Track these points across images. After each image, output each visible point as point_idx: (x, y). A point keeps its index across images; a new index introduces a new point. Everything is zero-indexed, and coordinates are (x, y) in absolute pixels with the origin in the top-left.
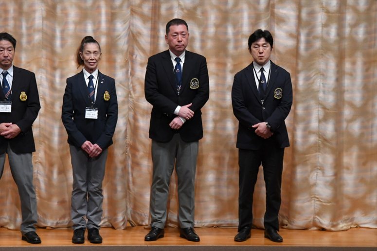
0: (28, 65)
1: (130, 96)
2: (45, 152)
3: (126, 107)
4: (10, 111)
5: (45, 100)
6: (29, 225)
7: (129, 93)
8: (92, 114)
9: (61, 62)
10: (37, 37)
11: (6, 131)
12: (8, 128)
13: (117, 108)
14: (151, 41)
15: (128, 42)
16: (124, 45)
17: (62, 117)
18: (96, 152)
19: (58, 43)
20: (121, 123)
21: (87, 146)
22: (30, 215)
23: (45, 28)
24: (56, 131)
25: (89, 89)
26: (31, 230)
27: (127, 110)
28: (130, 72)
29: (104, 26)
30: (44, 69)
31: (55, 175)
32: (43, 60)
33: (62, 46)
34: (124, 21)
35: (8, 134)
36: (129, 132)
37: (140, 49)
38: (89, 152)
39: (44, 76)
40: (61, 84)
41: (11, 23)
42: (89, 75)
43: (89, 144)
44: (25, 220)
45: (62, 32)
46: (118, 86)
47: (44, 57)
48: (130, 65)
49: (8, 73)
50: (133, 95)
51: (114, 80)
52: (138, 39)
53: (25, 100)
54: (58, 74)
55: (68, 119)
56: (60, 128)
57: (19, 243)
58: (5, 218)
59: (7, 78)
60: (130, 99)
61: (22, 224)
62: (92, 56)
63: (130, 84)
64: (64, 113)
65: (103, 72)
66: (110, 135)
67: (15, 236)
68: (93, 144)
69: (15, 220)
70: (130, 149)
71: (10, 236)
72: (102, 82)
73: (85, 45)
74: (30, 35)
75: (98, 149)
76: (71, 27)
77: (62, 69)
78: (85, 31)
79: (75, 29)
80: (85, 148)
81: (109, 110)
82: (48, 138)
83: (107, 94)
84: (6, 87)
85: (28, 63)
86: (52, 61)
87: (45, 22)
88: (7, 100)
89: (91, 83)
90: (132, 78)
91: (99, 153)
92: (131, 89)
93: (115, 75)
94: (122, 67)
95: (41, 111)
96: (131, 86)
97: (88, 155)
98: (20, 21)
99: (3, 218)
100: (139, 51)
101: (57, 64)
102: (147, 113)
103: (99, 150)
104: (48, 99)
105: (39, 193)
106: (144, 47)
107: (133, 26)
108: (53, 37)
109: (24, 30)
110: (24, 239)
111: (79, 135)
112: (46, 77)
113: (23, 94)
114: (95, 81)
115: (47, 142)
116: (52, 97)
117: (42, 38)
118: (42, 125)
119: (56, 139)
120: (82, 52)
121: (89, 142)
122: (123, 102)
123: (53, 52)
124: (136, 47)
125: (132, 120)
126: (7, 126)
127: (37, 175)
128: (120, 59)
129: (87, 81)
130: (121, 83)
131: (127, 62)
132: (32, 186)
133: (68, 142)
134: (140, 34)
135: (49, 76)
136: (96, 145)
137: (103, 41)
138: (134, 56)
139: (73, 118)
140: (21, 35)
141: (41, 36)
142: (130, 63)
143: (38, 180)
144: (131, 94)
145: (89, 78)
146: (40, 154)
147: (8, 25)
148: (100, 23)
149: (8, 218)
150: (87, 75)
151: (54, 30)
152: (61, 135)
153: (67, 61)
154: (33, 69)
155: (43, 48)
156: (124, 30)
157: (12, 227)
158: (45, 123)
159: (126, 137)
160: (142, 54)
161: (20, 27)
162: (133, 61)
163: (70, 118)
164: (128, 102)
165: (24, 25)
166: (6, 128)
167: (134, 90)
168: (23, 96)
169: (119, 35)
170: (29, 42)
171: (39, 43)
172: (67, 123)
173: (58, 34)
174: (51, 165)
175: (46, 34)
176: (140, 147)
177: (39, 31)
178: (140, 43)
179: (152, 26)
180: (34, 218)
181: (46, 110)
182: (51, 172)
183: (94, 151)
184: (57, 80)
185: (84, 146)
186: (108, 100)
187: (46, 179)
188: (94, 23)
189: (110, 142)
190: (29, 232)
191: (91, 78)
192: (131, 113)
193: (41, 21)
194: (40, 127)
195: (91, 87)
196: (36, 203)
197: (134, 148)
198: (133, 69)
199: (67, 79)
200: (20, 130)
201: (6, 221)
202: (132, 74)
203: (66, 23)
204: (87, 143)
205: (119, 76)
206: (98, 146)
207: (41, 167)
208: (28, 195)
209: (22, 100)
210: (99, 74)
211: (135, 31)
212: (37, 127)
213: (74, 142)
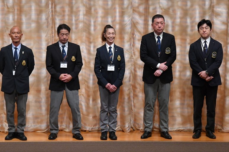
0: (76, 41)
1: (132, 57)
2: (86, 89)
3: (130, 64)
4: (66, 67)
5: (85, 60)
6: (77, 130)
7: (132, 56)
8: (111, 68)
9: (94, 39)
10: (81, 25)
11: (64, 78)
12: (66, 77)
13: (125, 64)
14: (144, 27)
15: (131, 27)
16: (129, 29)
17: (94, 70)
18: (114, 89)
19: (92, 28)
20: (127, 73)
21: (109, 86)
22: (77, 124)
23: (85, 20)
24: (91, 77)
25: (109, 54)
26: (78, 132)
27: (131, 66)
28: (132, 44)
29: (118, 19)
30: (84, 43)
31: (91, 102)
32: (84, 38)
33: (95, 30)
34: (129, 16)
35: (66, 80)
36: (131, 77)
37: (137, 31)
38: (110, 90)
39: (84, 47)
40: (94, 51)
41: (67, 18)
42: (109, 46)
43: (110, 85)
44: (75, 127)
45: (95, 22)
46: (126, 52)
47: (85, 36)
48: (132, 41)
49: (65, 46)
50: (134, 57)
51: (123, 49)
52: (136, 26)
53: (74, 61)
54: (92, 45)
55: (98, 71)
56: (93, 76)
57: (71, 139)
58: (64, 126)
59: (64, 49)
60: (132, 59)
61: (73, 129)
62: (111, 35)
63: (132, 51)
64: (95, 68)
65: (117, 45)
66: (121, 80)
67: (69, 136)
68: (112, 85)
69: (69, 127)
70: (132, 87)
71: (66, 136)
72: (116, 50)
73: (107, 30)
74: (77, 25)
75: (114, 87)
76: (100, 19)
77: (95, 43)
78: (107, 22)
79: (102, 20)
80: (107, 87)
81: (120, 66)
82: (87, 81)
83: (119, 57)
84: (64, 54)
85: (76, 39)
86: (89, 38)
87: (85, 17)
88: (65, 61)
89: (110, 51)
90: (133, 48)
91: (115, 90)
92: (133, 54)
93: (124, 46)
94: (128, 42)
95: (83, 66)
96: (133, 52)
97: (109, 91)
98: (72, 17)
99: (62, 125)
100: (137, 32)
101: (91, 40)
102: (142, 67)
103: (116, 88)
104: (87, 60)
105: (82, 112)
106: (140, 30)
107: (134, 19)
108: (89, 25)
109: (74, 22)
110: (74, 137)
111: (104, 80)
112: (86, 47)
113: (73, 57)
114: (112, 49)
115: (86, 83)
116: (89, 58)
117: (84, 26)
118: (84, 74)
119: (91, 82)
120: (105, 33)
121: (110, 84)
122: (129, 61)
123: (89, 33)
124: (135, 30)
125: (133, 71)
126: (65, 76)
127: (81, 102)
128: (126, 37)
129: (108, 50)
130: (127, 50)
131: (130, 39)
132: (79, 108)
133: (98, 84)
134: (138, 23)
135: (87, 47)
136: (113, 85)
137: (117, 27)
138: (135, 35)
139: (100, 71)
140: (72, 25)
141: (83, 25)
142: (132, 39)
143: (81, 104)
144: (133, 57)
145: (109, 48)
146: (82, 90)
147: (65, 19)
148: (115, 17)
149: (65, 125)
150: (108, 46)
151: (90, 21)
152: (94, 80)
153: (97, 38)
154: (78, 43)
155: (84, 31)
156: (129, 21)
157: (67, 130)
158: (85, 73)
159: (130, 81)
160: (139, 34)
161: (72, 20)
162: (134, 38)
163: (99, 70)
164: (131, 61)
165: (74, 18)
166: (64, 77)
167: (135, 55)
168: (73, 58)
169: (126, 24)
170: (76, 28)
171: (82, 29)
172: (97, 73)
173: (92, 23)
174: (89, 96)
175: (86, 23)
176: (138, 86)
177: (82, 22)
178: (138, 28)
179: (144, 19)
180: (79, 126)
181: (86, 66)
182: (89, 100)
183: (112, 89)
184: (92, 49)
185: (107, 86)
186: (120, 60)
187: (86, 104)
188: (112, 17)
189: (121, 84)
190: (77, 133)
191: (110, 48)
192: (133, 67)
193: (83, 17)
194: (82, 75)
195: (111, 53)
196: (80, 117)
197: (134, 87)
198: (134, 43)
199: (97, 49)
200: (72, 77)
201: (64, 127)
202: (133, 46)
203: (97, 17)
204: (108, 84)
205: (126, 47)
206: (115, 86)
207: (83, 97)
208: (77, 113)
209: (73, 61)
210: (115, 46)
211: (135, 22)
212: (81, 75)
213: (101, 84)
